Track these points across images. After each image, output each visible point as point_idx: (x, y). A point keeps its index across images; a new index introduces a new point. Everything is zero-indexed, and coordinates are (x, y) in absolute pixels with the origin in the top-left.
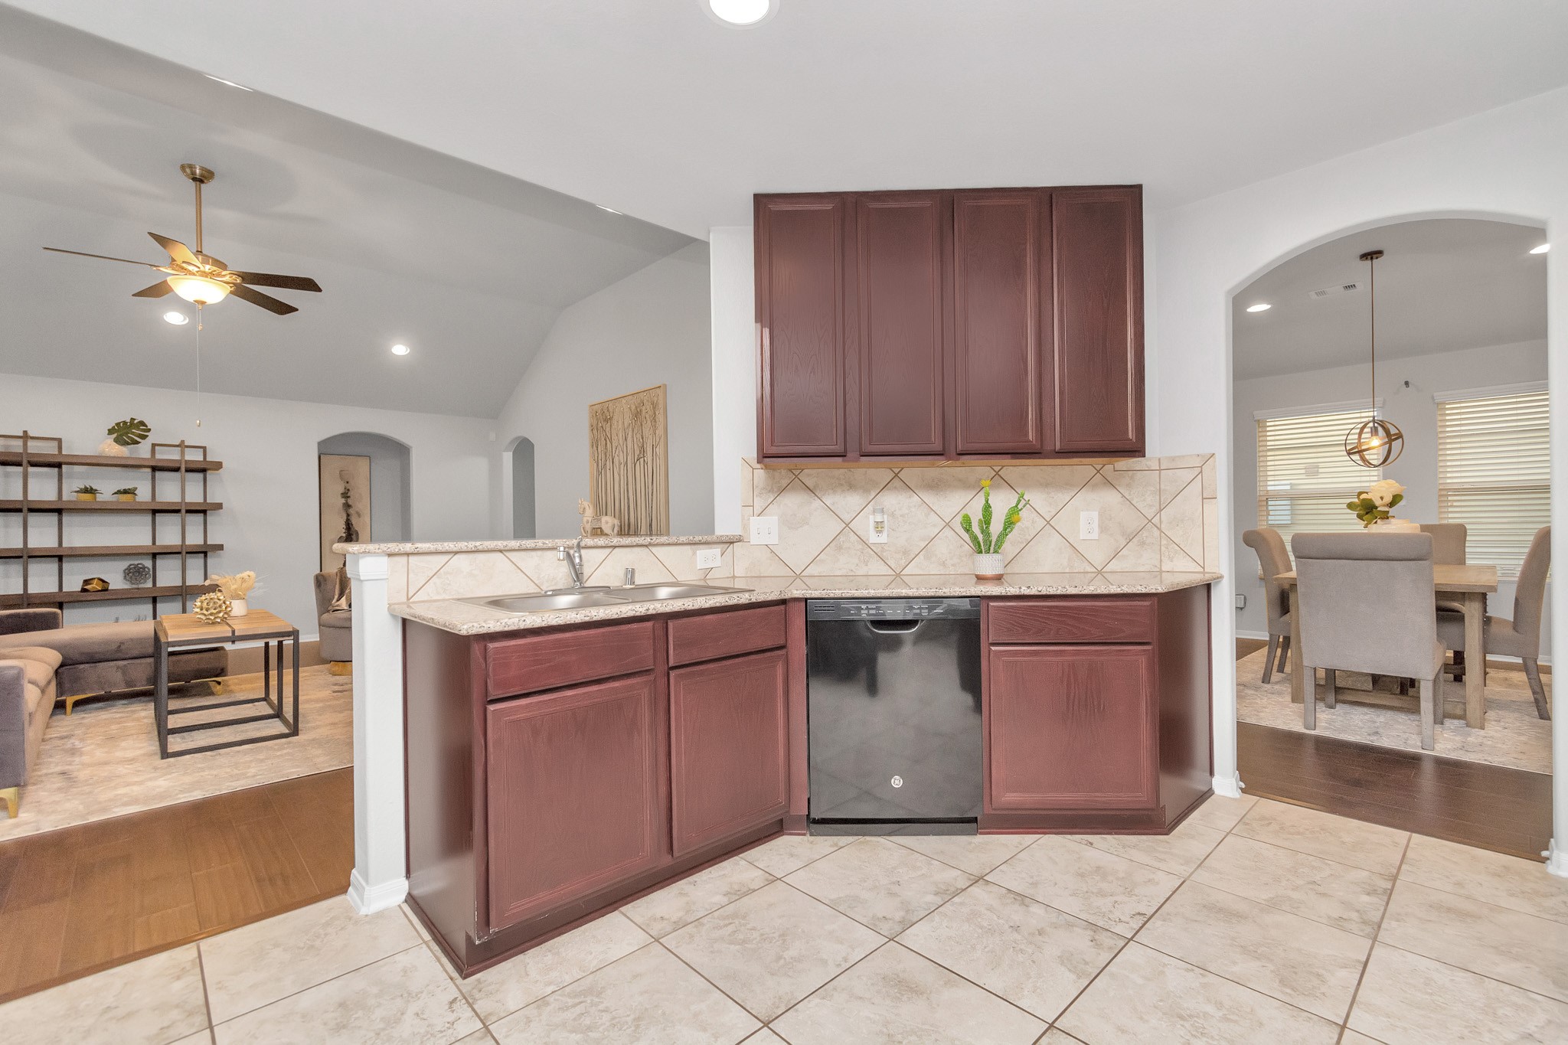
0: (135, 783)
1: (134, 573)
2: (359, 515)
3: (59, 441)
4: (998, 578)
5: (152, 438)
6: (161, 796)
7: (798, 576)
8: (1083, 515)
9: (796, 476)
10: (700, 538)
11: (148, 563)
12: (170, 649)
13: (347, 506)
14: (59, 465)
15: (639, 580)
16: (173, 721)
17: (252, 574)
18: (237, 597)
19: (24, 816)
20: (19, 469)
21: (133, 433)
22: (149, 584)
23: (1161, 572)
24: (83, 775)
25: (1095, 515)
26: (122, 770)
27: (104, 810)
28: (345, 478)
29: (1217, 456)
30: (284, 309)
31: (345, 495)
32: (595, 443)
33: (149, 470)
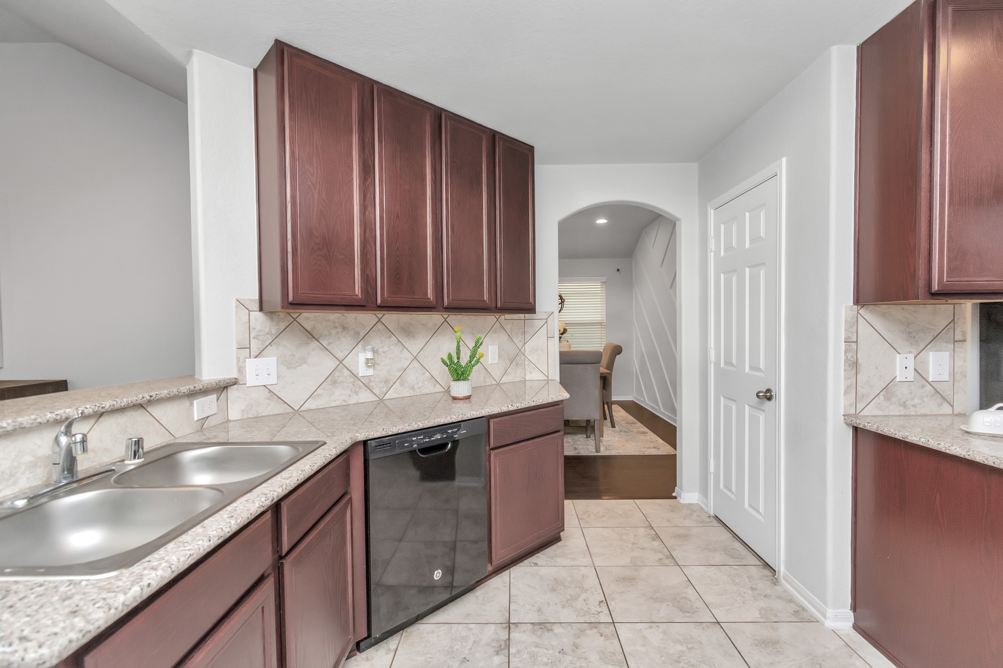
4: (469, 398)
7: (297, 412)
8: (490, 348)
9: (295, 319)
23: (525, 381)
25: (496, 347)
29: (555, 313)
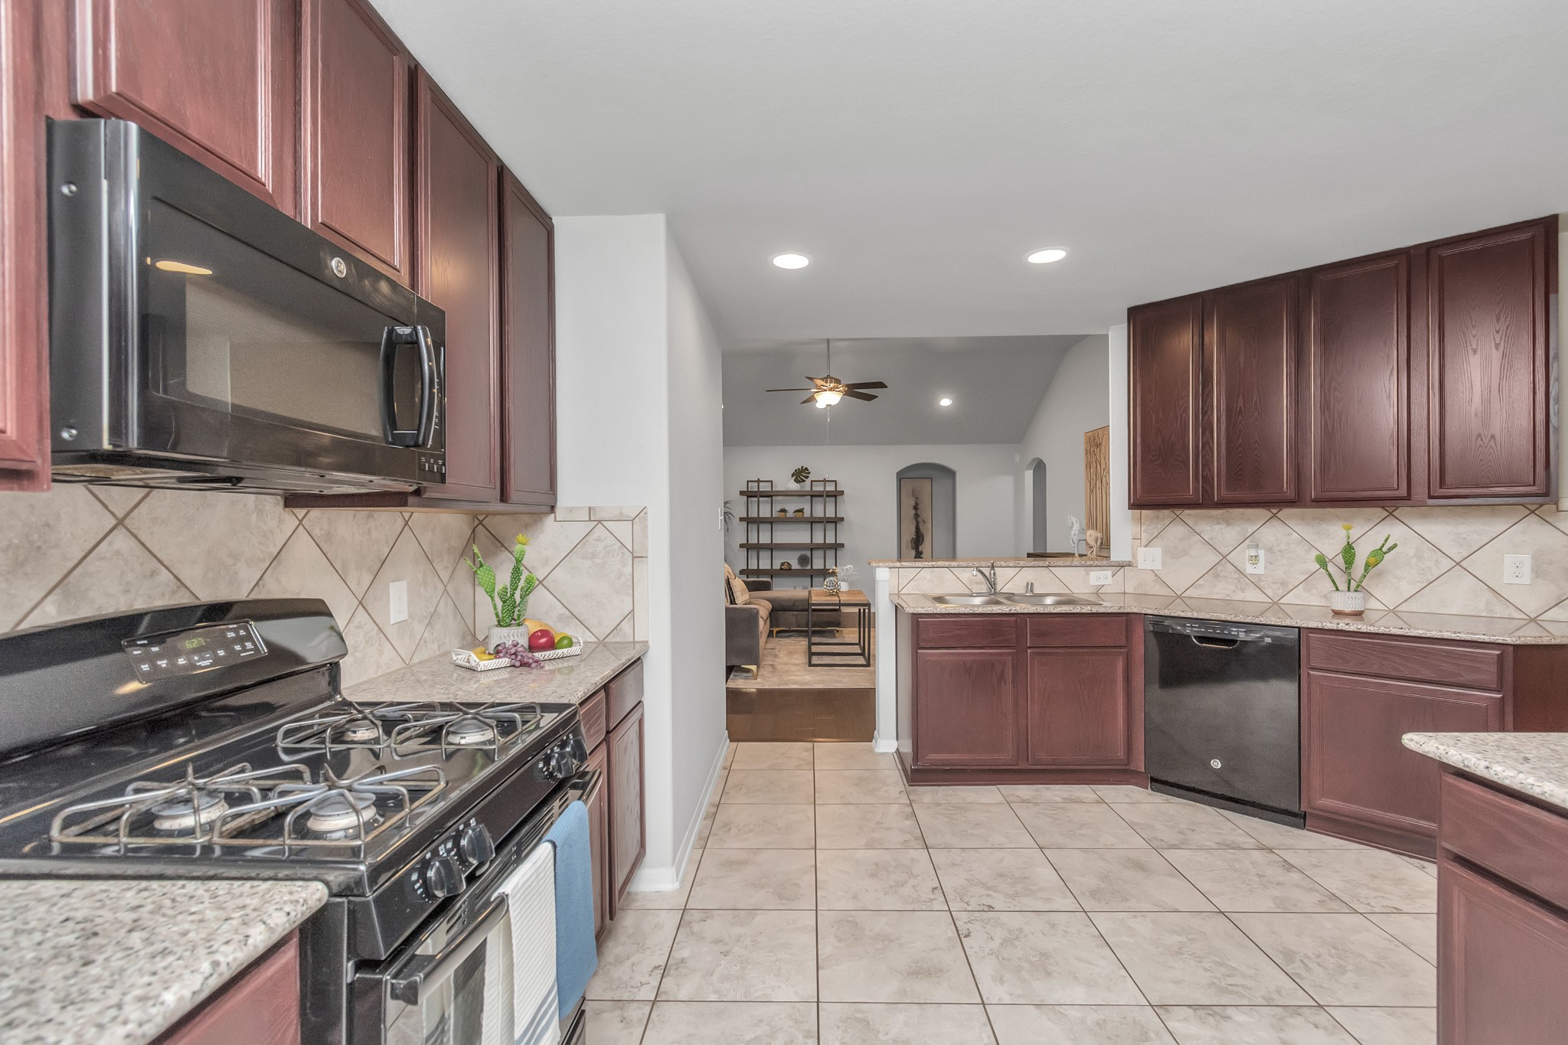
0: (798, 675)
1: (803, 560)
2: (924, 522)
3: (772, 482)
4: (1358, 615)
5: (812, 477)
6: (806, 684)
7: (1179, 597)
8: (1509, 558)
9: (1178, 516)
10: (1092, 563)
11: (808, 553)
12: (813, 607)
13: (917, 516)
14: (771, 496)
15: (1037, 590)
16: (815, 649)
17: (851, 566)
18: (844, 580)
19: (759, 680)
20: (756, 499)
21: (803, 476)
22: (809, 567)
24: (779, 667)
25: (1526, 559)
26: (794, 668)
27: (786, 684)
28: (915, 495)
30: (870, 398)
31: (916, 508)
32: (1088, 465)
33: (809, 497)
